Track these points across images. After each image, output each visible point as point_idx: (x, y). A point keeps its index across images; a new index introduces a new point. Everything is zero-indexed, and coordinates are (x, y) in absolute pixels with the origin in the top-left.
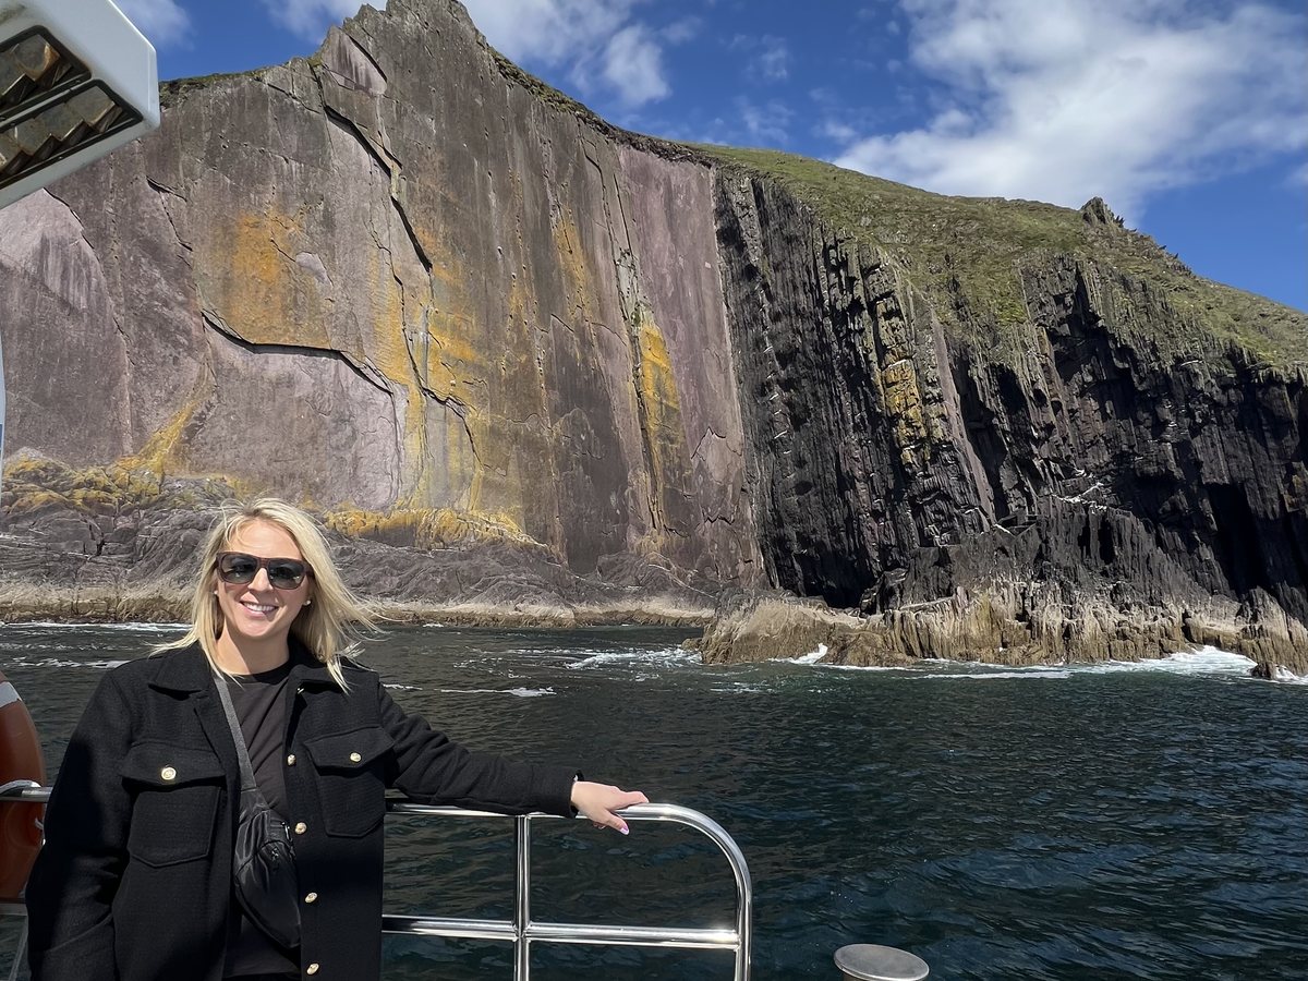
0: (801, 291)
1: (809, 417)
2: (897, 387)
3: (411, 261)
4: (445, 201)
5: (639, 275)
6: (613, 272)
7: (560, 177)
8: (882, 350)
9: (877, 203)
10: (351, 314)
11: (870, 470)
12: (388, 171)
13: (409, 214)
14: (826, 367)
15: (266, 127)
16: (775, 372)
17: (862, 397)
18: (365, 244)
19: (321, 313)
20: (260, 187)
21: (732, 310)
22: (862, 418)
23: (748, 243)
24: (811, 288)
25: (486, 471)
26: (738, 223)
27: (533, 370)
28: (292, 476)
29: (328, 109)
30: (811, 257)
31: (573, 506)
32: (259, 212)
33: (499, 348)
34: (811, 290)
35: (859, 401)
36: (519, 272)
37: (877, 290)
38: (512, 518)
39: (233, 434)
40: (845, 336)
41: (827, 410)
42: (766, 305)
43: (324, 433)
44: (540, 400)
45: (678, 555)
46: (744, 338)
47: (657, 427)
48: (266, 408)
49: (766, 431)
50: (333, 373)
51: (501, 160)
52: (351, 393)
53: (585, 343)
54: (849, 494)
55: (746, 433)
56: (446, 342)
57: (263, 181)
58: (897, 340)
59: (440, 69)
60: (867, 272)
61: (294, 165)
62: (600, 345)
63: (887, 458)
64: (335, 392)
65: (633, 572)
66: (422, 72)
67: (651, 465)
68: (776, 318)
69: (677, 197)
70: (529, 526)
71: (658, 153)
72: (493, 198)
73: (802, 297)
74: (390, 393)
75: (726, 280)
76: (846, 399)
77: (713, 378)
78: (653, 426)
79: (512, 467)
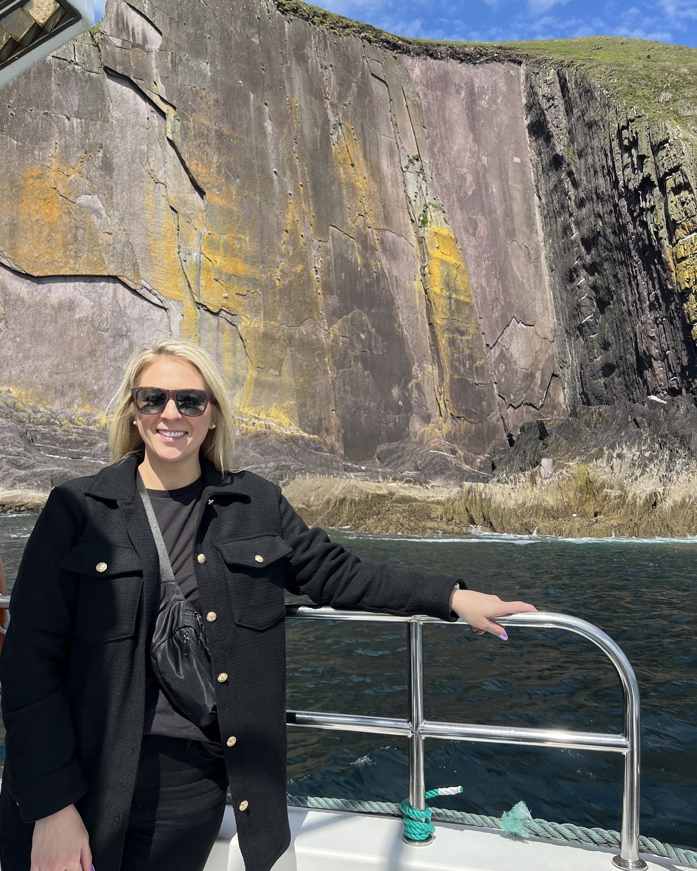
0: (600, 174)
1: (612, 299)
2: (687, 261)
3: (187, 191)
4: (220, 135)
5: (429, 179)
6: (400, 179)
7: (341, 97)
8: (672, 226)
9: (684, 77)
10: (128, 243)
11: (666, 347)
12: (163, 114)
13: (182, 151)
14: (623, 248)
15: (49, 93)
16: (580, 258)
17: (655, 275)
18: (142, 182)
19: (99, 245)
20: (44, 144)
21: (544, 200)
22: (656, 296)
23: (554, 134)
24: (609, 171)
25: (259, 372)
26: (544, 115)
27: (310, 279)
28: (71, 386)
29: (106, 69)
30: (607, 140)
31: (350, 399)
32: (42, 165)
33: (274, 262)
34: (609, 173)
35: (652, 279)
36: (296, 189)
37: (665, 165)
38: (285, 413)
39: (19, 353)
40: (638, 216)
41: (626, 291)
42: (572, 192)
43: (102, 347)
44: (317, 304)
45: (466, 441)
46: (554, 228)
47: (445, 322)
48: (50, 329)
49: (574, 316)
50: (111, 295)
51: (278, 89)
52: (128, 311)
53: (367, 247)
54: (648, 374)
55: (558, 319)
56: (219, 260)
57: (46, 139)
58: (686, 214)
59: (215, 16)
60: (657, 148)
61: (75, 121)
62: (385, 250)
63: (680, 335)
64: (113, 312)
65: (413, 458)
66: (198, 22)
67: (438, 356)
68: (581, 204)
69: (480, 98)
70: (303, 420)
71: (459, 59)
72: (269, 126)
73: (601, 181)
74: (166, 309)
75: (538, 171)
76: (642, 278)
77: (519, 268)
78: (439, 321)
79: (285, 368)
